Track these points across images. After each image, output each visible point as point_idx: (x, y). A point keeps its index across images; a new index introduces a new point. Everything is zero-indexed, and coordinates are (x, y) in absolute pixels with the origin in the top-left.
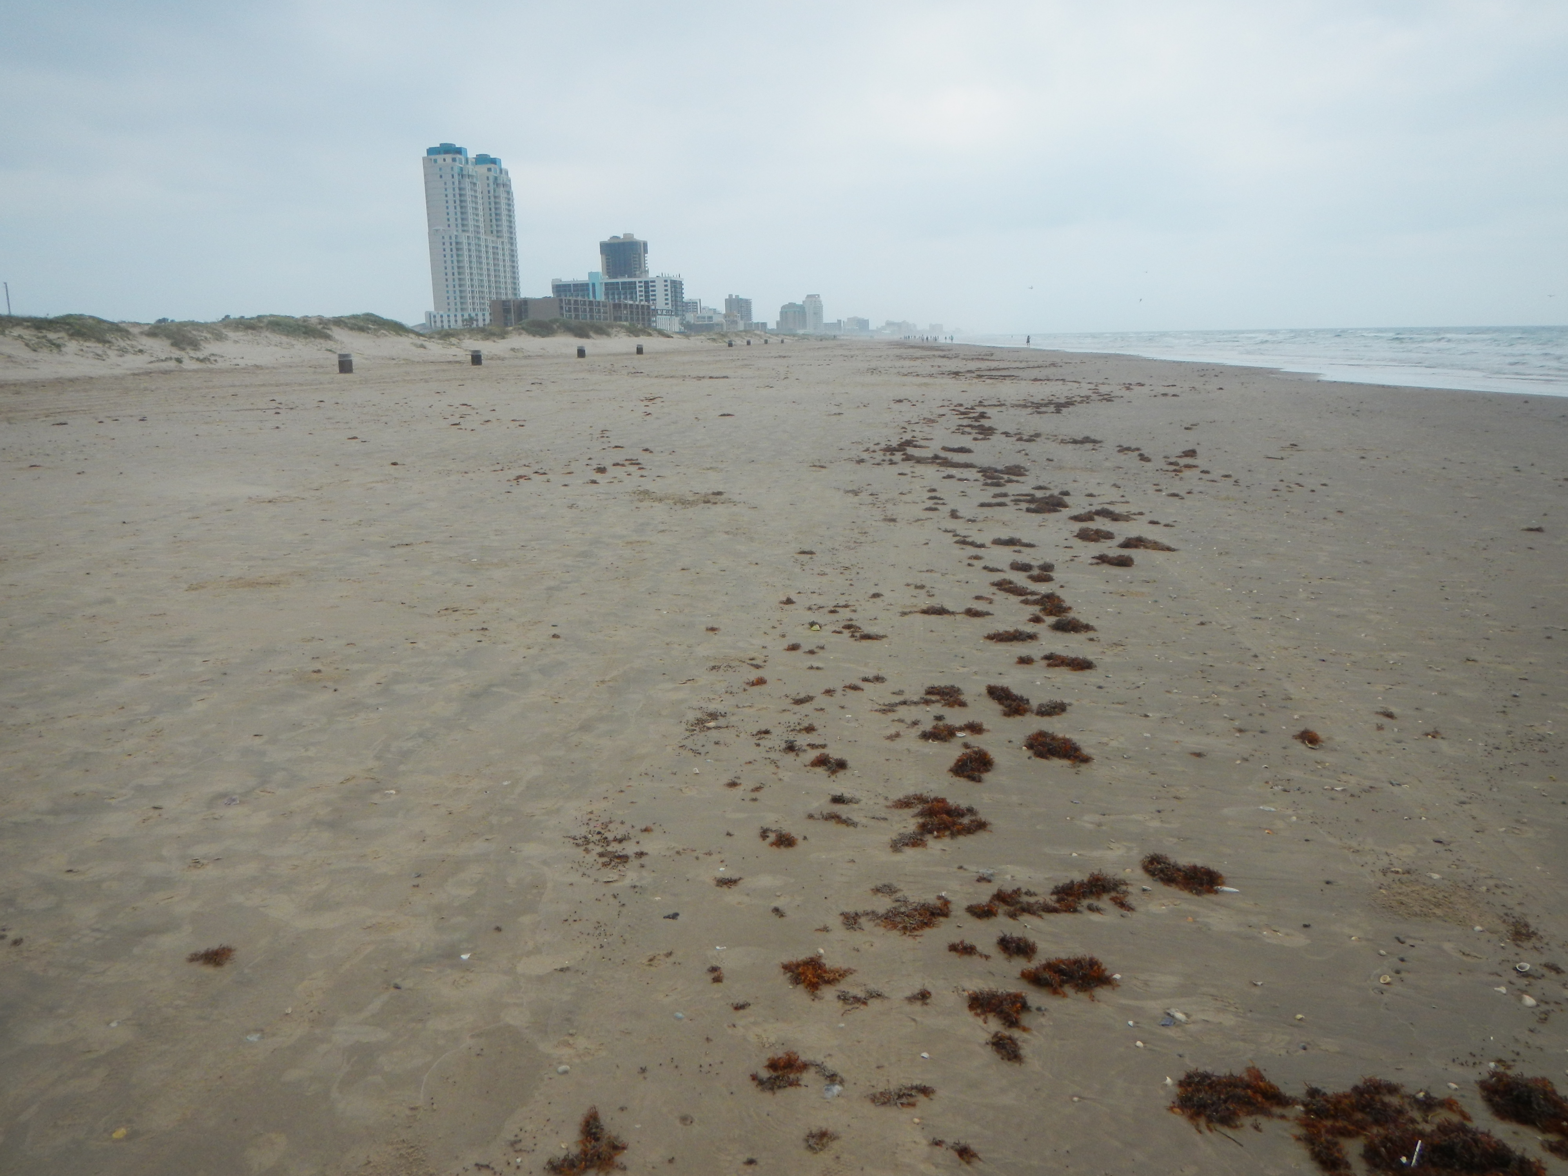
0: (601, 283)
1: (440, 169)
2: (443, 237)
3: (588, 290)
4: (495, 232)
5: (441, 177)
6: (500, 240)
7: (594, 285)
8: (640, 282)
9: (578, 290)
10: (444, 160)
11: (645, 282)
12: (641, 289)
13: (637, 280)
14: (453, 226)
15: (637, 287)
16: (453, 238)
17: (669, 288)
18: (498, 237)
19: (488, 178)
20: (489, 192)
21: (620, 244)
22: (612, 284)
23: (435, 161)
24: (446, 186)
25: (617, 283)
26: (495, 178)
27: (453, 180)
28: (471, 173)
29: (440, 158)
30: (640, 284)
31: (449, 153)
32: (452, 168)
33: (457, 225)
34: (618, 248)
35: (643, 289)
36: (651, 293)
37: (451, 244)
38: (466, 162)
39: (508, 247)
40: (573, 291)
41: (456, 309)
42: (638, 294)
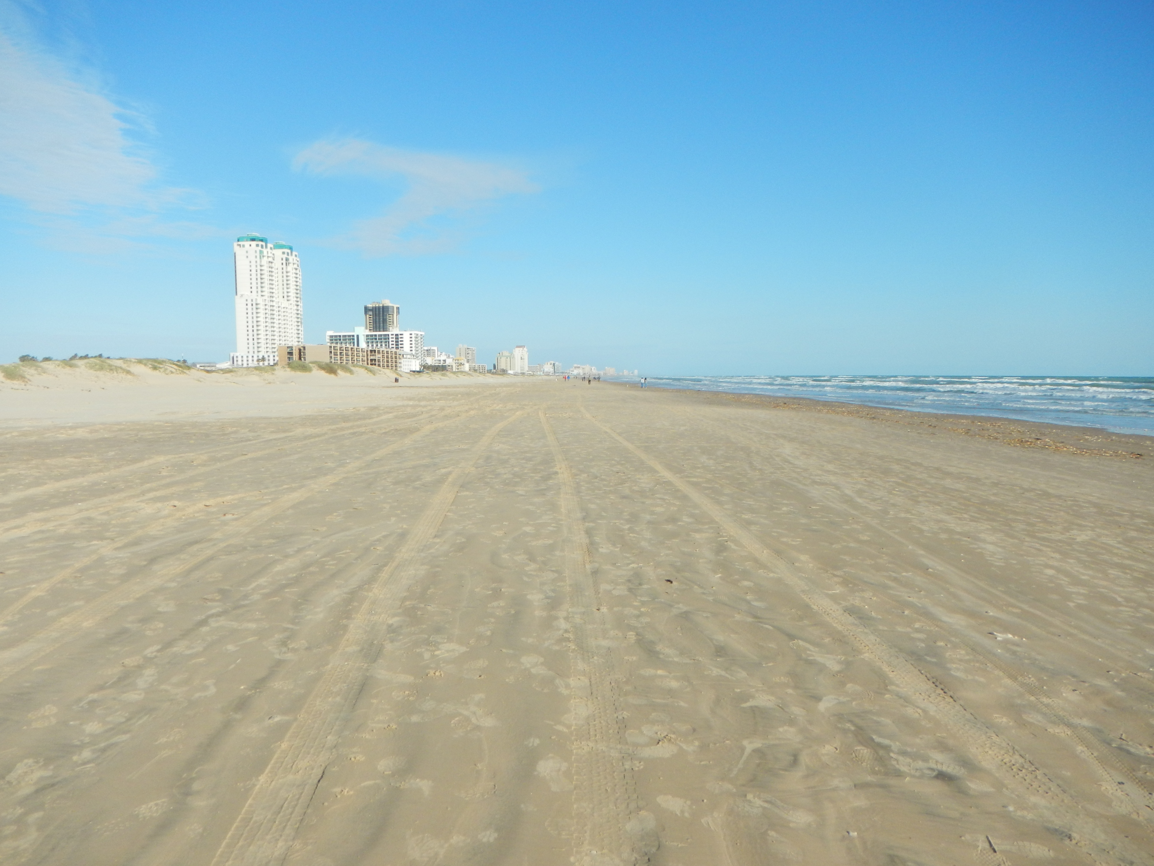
0: (364, 335)
1: (247, 252)
2: (247, 300)
3: (353, 339)
4: (285, 297)
5: (247, 257)
6: (290, 302)
7: (358, 336)
10: (250, 245)
12: (392, 340)
13: (390, 333)
14: (254, 292)
15: (390, 338)
16: (254, 301)
17: (413, 339)
19: (282, 259)
20: (283, 269)
21: (379, 307)
22: (372, 336)
23: (244, 246)
24: (250, 264)
25: (376, 335)
26: (287, 260)
27: (256, 260)
28: (270, 255)
29: (247, 244)
30: (392, 336)
31: (254, 241)
32: (256, 251)
33: (257, 292)
34: (377, 310)
35: (394, 340)
36: (400, 343)
37: (252, 305)
38: (266, 247)
39: (295, 307)
40: (343, 340)
41: (254, 352)
42: (391, 343)
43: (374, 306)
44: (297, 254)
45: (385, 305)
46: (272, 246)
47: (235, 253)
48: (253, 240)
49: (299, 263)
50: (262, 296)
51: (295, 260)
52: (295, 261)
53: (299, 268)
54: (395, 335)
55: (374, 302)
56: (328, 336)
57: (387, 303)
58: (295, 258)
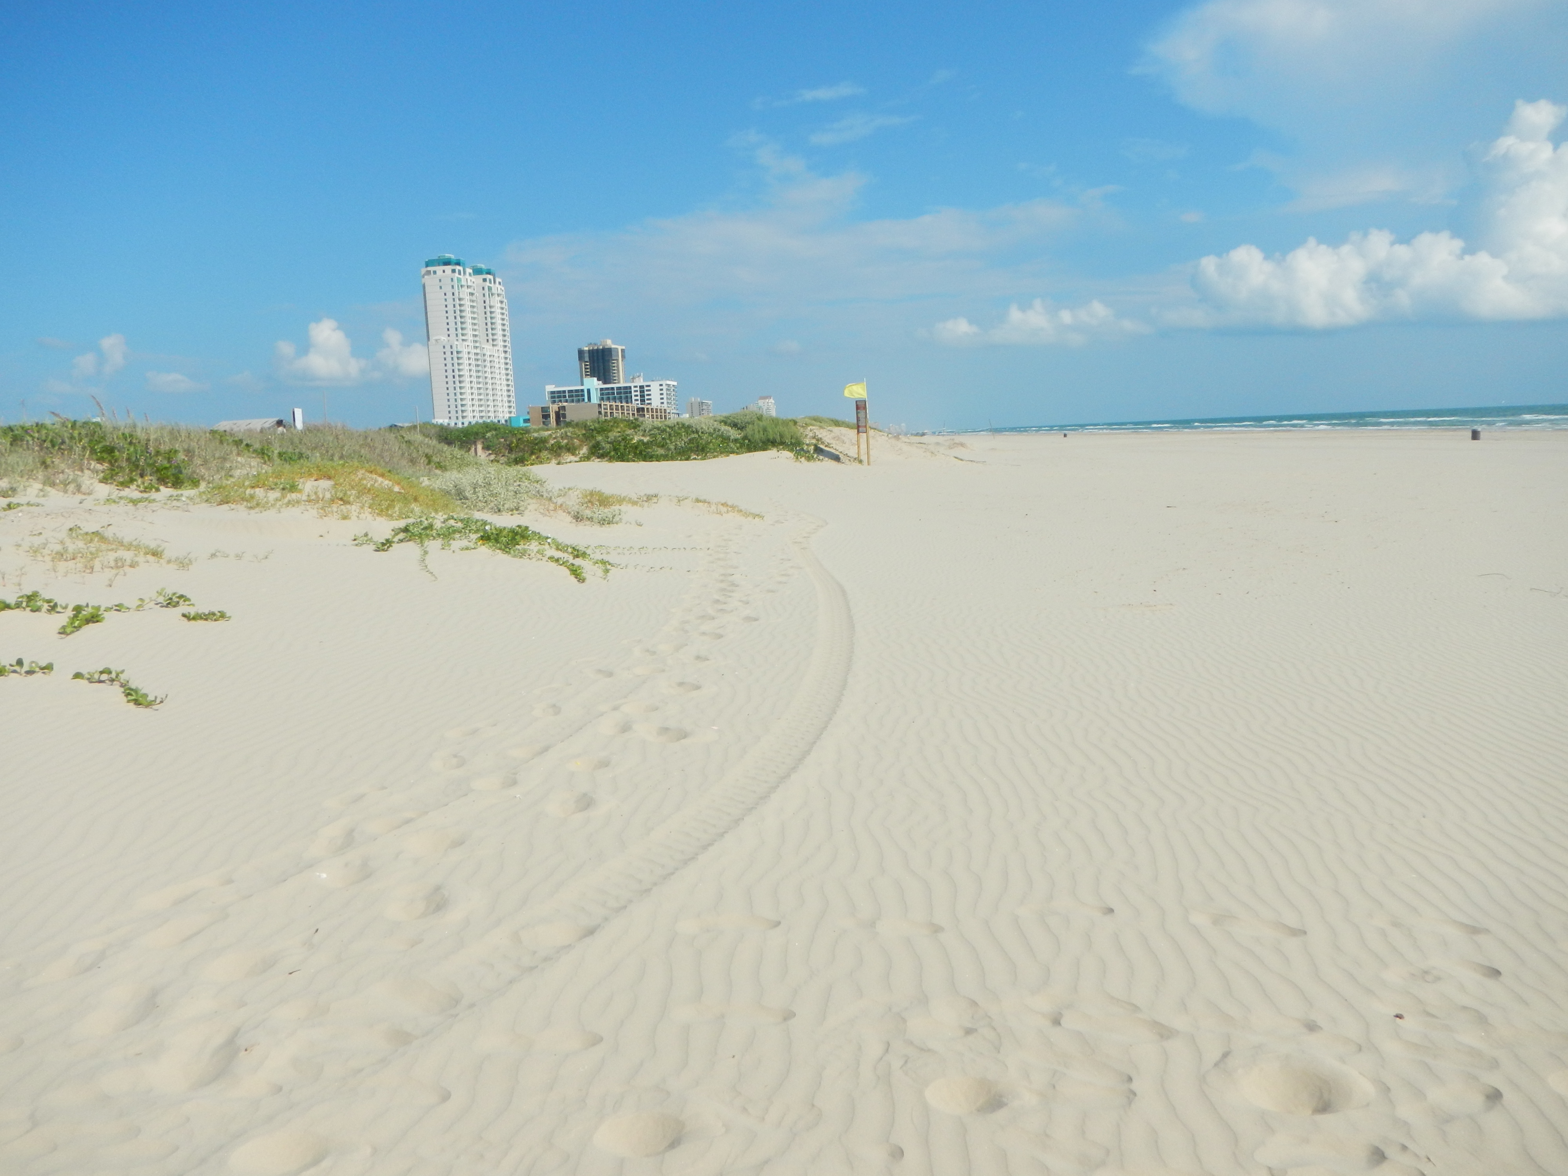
0: (596, 389)
1: (440, 280)
2: (444, 347)
3: (583, 395)
4: (491, 341)
5: (441, 287)
6: (496, 348)
7: (589, 391)
8: (635, 387)
9: (572, 396)
10: (444, 271)
11: (640, 386)
12: (636, 393)
13: (632, 385)
14: (453, 336)
15: (633, 392)
16: (454, 347)
17: (664, 392)
18: (493, 345)
19: (483, 288)
20: (485, 302)
21: (598, 350)
22: (607, 389)
23: (435, 272)
24: (446, 297)
25: (613, 389)
26: (490, 289)
27: (453, 290)
28: (469, 284)
29: (439, 269)
30: (636, 389)
31: (449, 265)
32: (452, 279)
33: (457, 335)
34: (595, 354)
35: (638, 393)
36: (646, 397)
37: (452, 353)
38: (465, 273)
39: (503, 355)
40: (569, 397)
41: (457, 418)
42: (634, 398)
43: (591, 348)
44: (500, 280)
45: (606, 347)
46: (471, 271)
47: (424, 284)
48: (447, 263)
49: (504, 293)
50: (463, 340)
51: (499, 289)
52: (500, 291)
53: (506, 301)
54: (638, 387)
55: (591, 344)
56: (548, 392)
57: (609, 343)
58: (499, 287)
